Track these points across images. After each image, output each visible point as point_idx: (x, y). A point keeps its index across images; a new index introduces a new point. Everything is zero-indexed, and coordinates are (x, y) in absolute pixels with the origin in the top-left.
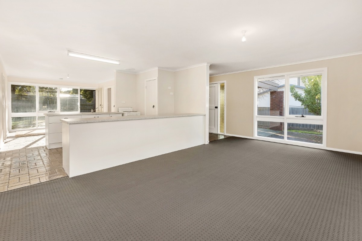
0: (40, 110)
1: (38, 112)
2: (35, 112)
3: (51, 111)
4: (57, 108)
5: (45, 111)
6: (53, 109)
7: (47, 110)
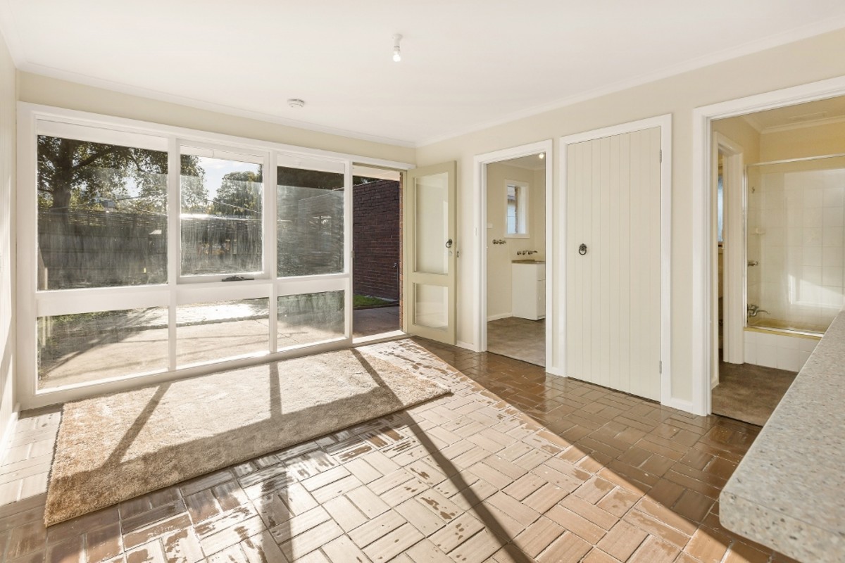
0: (186, 270)
1: (179, 282)
2: (165, 280)
3: (238, 274)
4: (259, 257)
5: (211, 275)
6: (244, 266)
7: (218, 271)
